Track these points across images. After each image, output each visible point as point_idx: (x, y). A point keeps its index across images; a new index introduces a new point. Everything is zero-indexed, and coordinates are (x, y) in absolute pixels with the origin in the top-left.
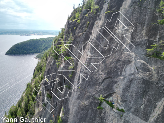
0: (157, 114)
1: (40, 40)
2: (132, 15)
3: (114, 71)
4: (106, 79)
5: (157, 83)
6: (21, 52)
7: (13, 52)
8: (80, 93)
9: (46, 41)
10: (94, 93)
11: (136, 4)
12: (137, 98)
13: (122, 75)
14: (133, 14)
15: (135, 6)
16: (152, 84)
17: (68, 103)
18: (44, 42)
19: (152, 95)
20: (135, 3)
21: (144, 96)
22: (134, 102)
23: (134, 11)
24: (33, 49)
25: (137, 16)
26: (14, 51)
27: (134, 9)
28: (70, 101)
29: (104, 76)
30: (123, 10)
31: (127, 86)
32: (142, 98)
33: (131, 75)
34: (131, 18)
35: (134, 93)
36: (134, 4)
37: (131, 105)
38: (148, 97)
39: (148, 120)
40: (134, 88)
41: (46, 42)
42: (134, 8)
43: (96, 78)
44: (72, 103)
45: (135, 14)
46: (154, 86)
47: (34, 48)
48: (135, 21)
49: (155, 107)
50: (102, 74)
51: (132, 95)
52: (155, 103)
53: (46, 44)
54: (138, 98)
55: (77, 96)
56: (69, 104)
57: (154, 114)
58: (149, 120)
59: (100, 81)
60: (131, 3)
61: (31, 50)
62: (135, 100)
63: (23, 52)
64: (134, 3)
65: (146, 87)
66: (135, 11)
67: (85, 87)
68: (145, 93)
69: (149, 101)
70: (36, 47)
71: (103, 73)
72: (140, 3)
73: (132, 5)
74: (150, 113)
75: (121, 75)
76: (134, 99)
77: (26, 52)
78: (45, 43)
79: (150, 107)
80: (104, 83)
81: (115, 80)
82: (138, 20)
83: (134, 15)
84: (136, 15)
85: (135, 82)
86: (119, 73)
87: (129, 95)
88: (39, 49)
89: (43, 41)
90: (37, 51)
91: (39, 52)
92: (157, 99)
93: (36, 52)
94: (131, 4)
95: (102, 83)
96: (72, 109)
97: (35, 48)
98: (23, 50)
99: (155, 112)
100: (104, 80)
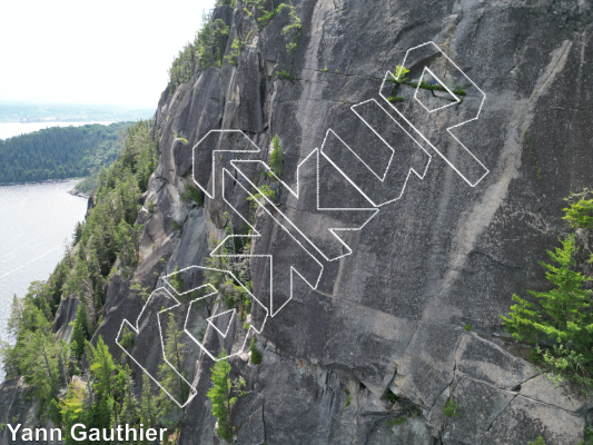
0: (553, 75)
1: (85, 132)
3: (428, 6)
4: (406, 29)
5: (550, 10)
6: (13, 174)
8: (329, 81)
9: (109, 135)
10: (375, 70)
12: (498, 56)
13: (454, 10)
16: (536, 14)
17: (294, 115)
18: (104, 137)
19: (537, 39)
21: (515, 47)
22: (491, 66)
24: (58, 164)
28: (300, 108)
29: (400, 23)
31: (469, 35)
32: (512, 54)
33: (479, 7)
35: (490, 47)
37: (483, 75)
38: (526, 47)
39: (531, 92)
40: (488, 35)
41: (109, 138)
43: (378, 33)
44: (306, 111)
46: (541, 18)
47: (65, 160)
49: (547, 62)
50: (393, 22)
51: (483, 53)
52: (547, 54)
53: (111, 144)
54: (502, 55)
55: (320, 93)
56: (298, 115)
57: (545, 75)
58: (535, 91)
59: (391, 38)
61: (51, 166)
62: (494, 60)
63: (20, 175)
65: (522, 24)
67: (343, 66)
68: (518, 39)
69: (531, 53)
70: (71, 155)
71: (397, 18)
74: (536, 77)
75: (450, 12)
76: (490, 58)
77: (31, 174)
78: (106, 142)
79: (533, 65)
80: (401, 42)
81: (435, 24)
85: (492, 19)
86: (445, 8)
87: (477, 53)
88: (85, 163)
89: (99, 133)
90: (78, 169)
91: (86, 174)
92: (552, 45)
93: (72, 176)
95: (396, 41)
96: (309, 125)
97: (67, 157)
98: (19, 167)
99: (549, 71)
100: (401, 33)
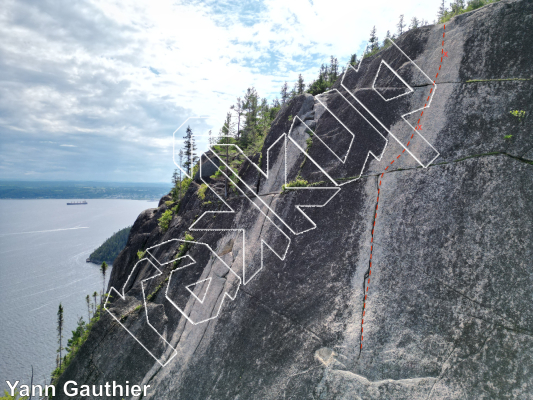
2: (454, 227)
7: (109, 253)
11: (486, 138)
14: (461, 216)
15: (480, 154)
20: (478, 135)
23: (470, 190)
25: (501, 242)
26: (115, 250)
27: (472, 175)
30: (388, 181)
34: (448, 255)
36: (466, 135)
42: (472, 171)
45: (478, 218)
48: (479, 288)
60: (445, 132)
64: (467, 129)
66: (477, 195)
72: (515, 132)
73: (457, 147)
82: (509, 287)
83: (472, 227)
84: (490, 228)
94: (449, 141)
